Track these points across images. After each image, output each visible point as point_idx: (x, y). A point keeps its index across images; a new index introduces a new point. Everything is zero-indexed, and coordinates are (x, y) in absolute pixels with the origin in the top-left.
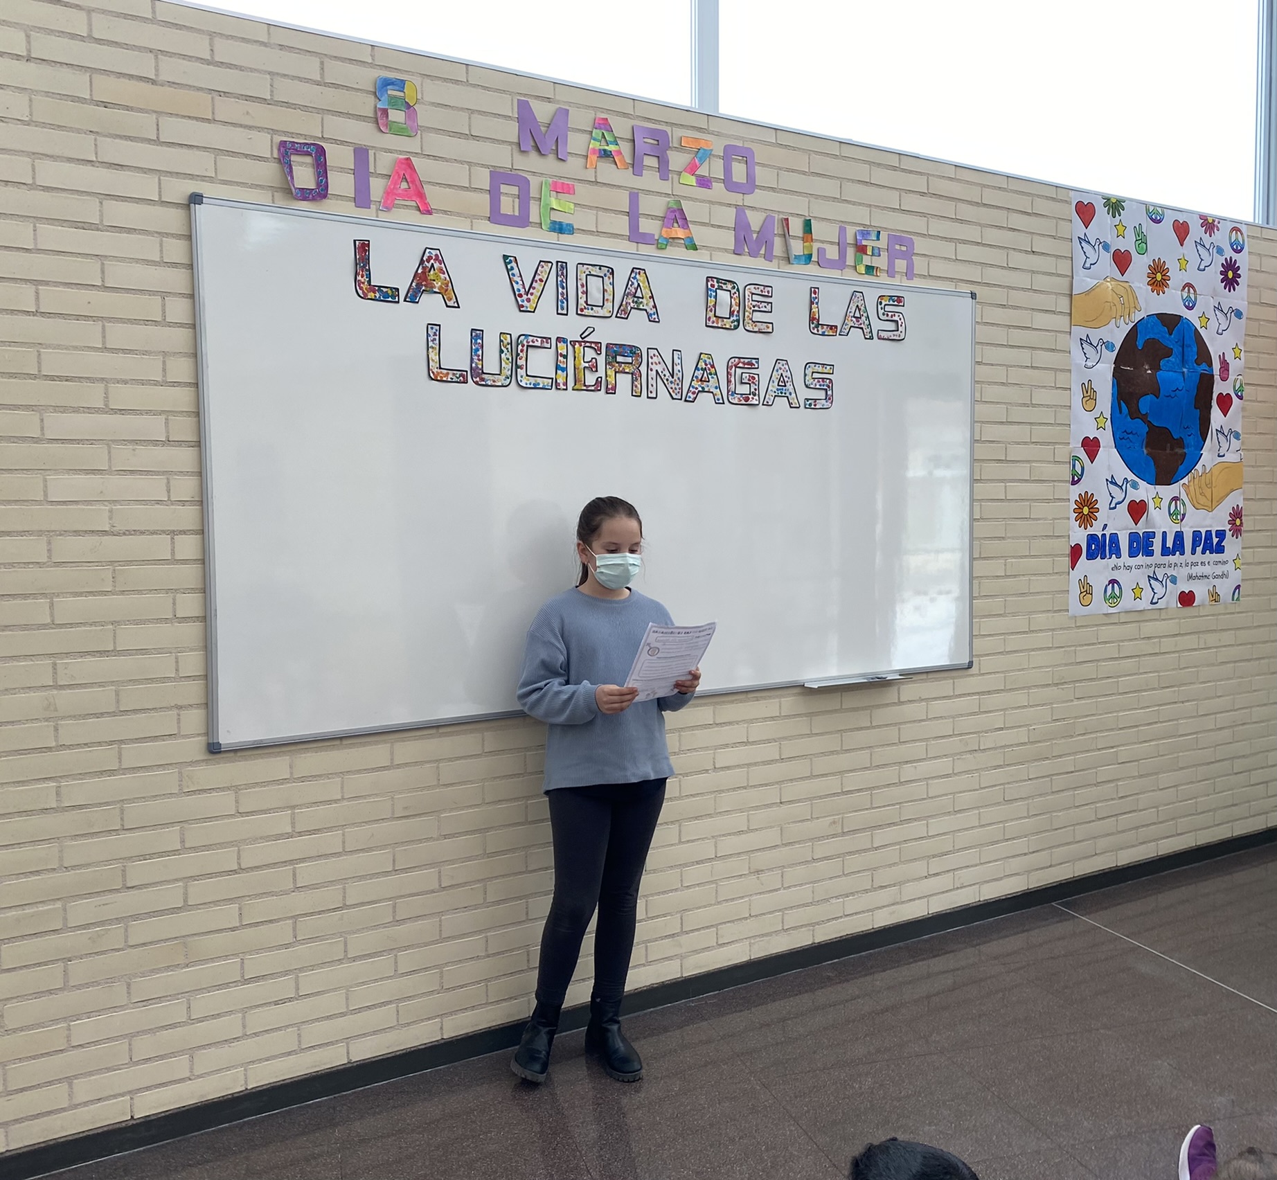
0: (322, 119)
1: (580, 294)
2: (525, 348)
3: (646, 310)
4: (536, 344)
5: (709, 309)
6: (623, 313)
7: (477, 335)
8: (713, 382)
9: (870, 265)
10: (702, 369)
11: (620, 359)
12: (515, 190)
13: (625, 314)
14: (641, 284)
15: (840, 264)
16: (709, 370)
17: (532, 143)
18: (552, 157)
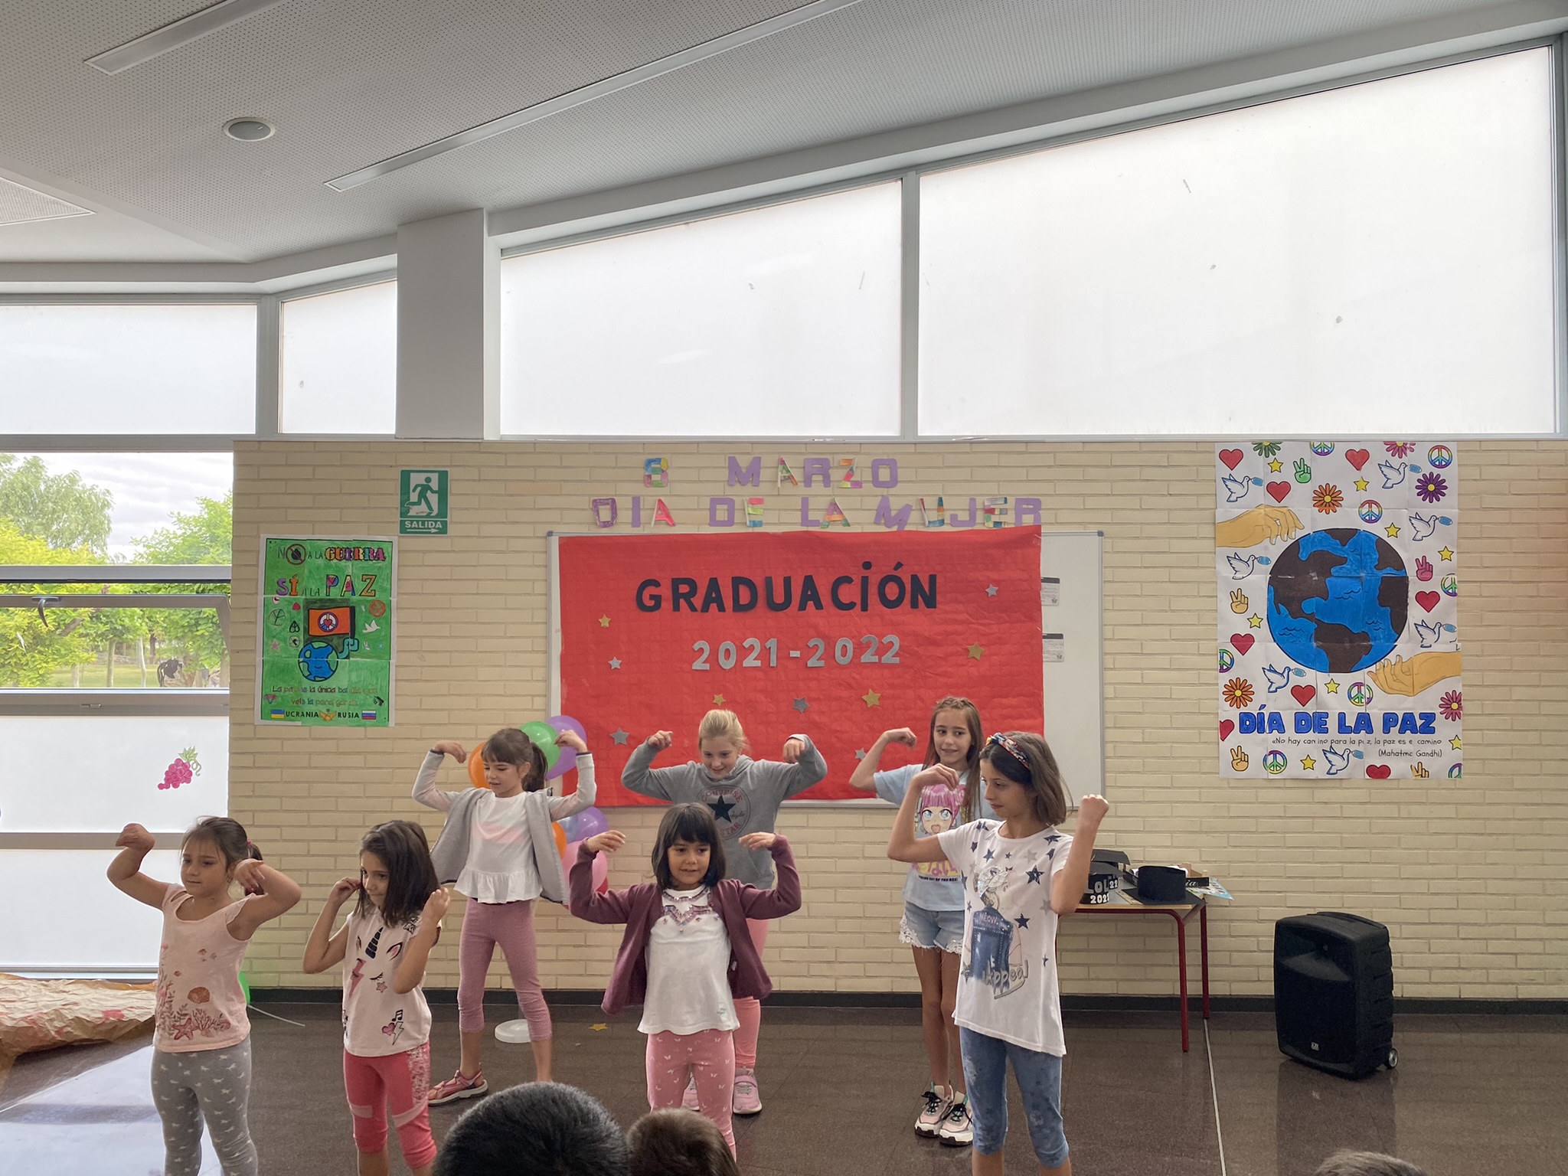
0: (616, 485)
9: (998, 521)
12: (726, 507)
15: (971, 523)
17: (737, 479)
18: (749, 485)
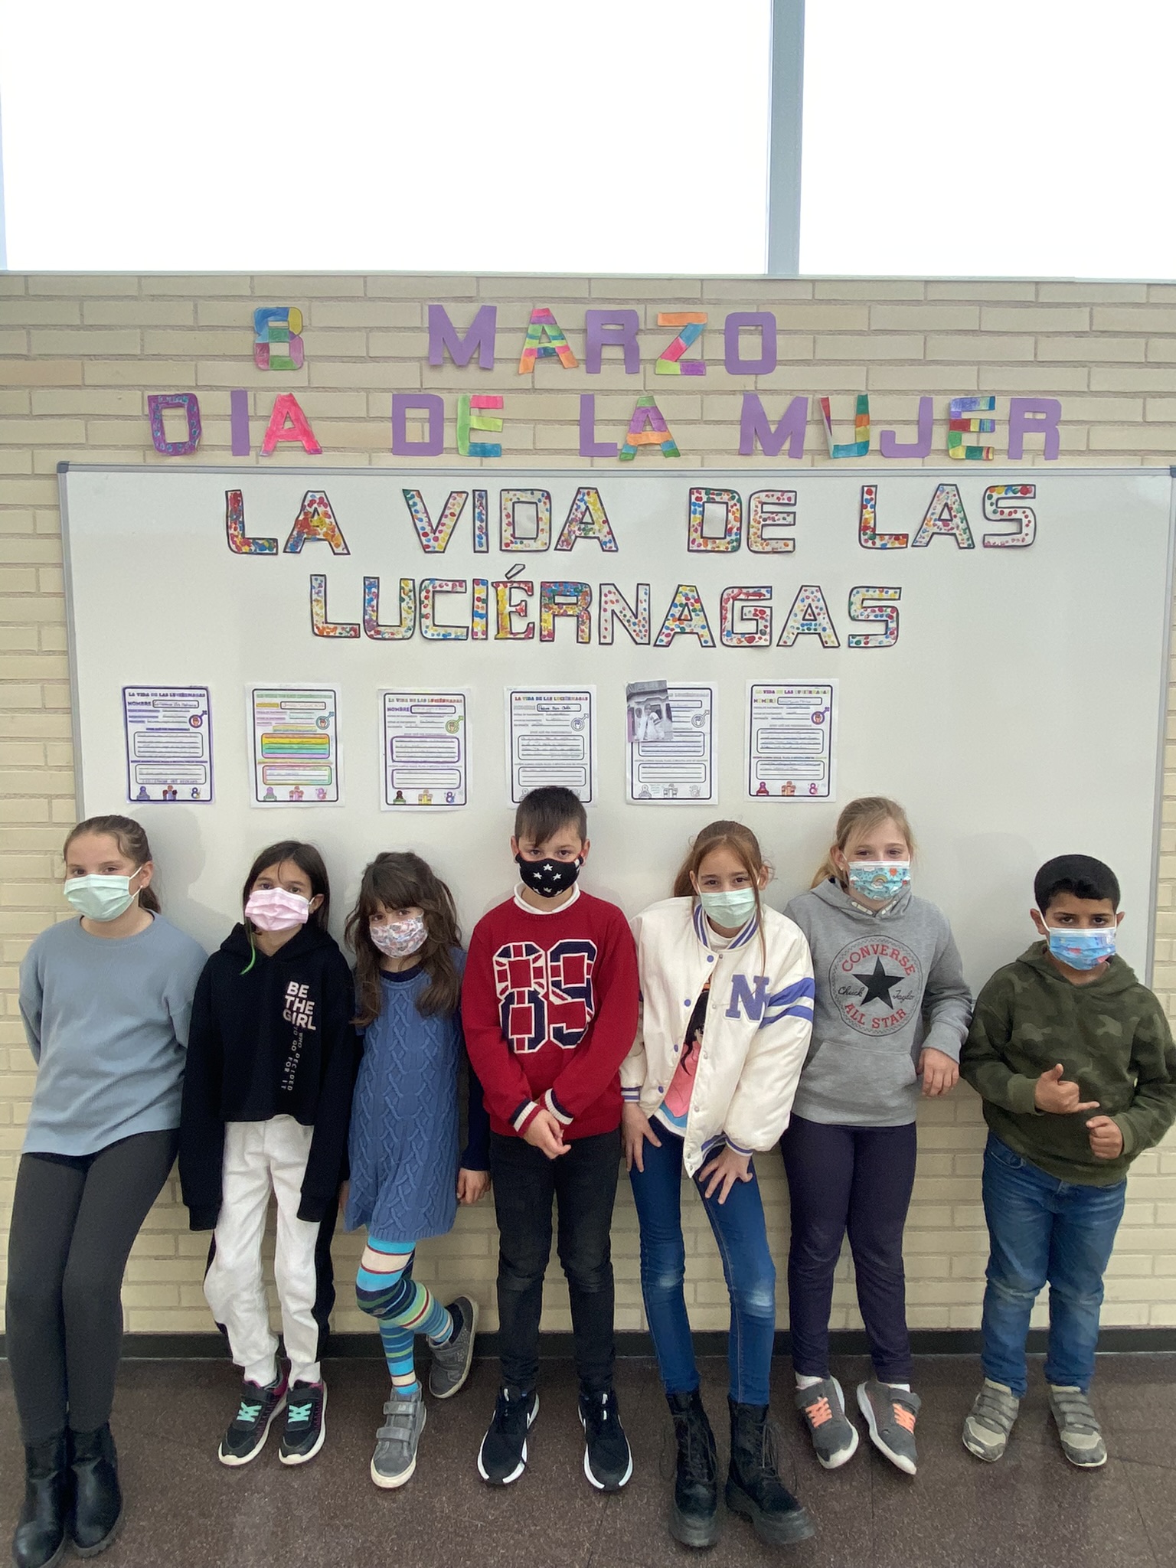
0: (196, 366)
1: (504, 526)
2: (431, 594)
3: (598, 538)
4: (445, 588)
5: (692, 529)
6: (565, 544)
7: (371, 585)
8: (698, 620)
9: (975, 445)
10: (681, 605)
11: (558, 599)
12: (424, 413)
13: (568, 544)
14: (591, 508)
15: (922, 449)
16: (693, 605)
17: (446, 355)
18: (472, 367)
